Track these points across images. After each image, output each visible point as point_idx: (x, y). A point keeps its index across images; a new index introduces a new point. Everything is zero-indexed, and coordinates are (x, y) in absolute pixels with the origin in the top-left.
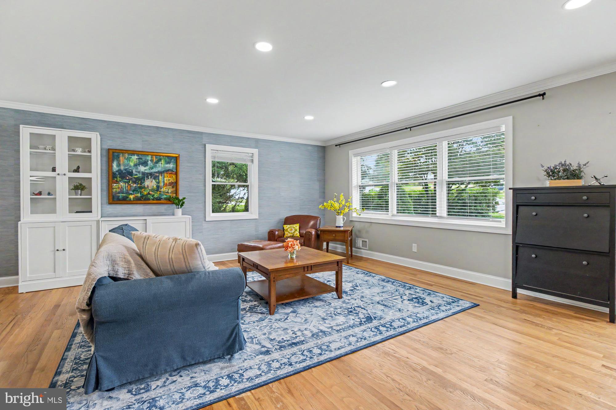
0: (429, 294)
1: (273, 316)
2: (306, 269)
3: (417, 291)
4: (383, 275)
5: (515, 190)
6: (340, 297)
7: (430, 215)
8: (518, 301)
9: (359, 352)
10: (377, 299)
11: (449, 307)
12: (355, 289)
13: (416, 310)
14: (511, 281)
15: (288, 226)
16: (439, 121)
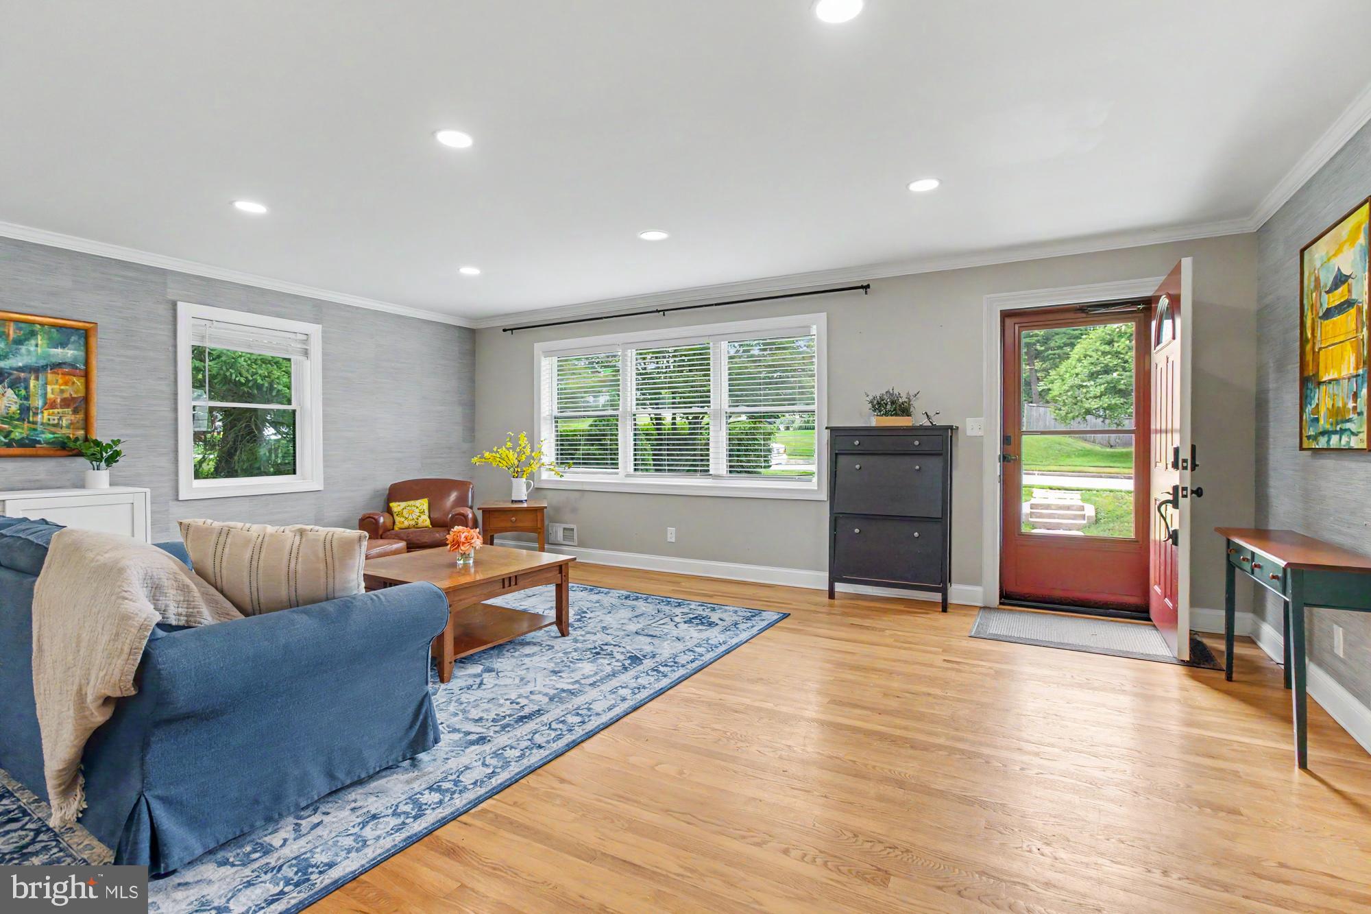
0: (713, 610)
1: (451, 684)
2: (507, 583)
3: (691, 607)
4: (623, 588)
5: (833, 430)
6: (564, 633)
7: (699, 474)
8: (836, 602)
9: (643, 708)
10: (633, 627)
11: (749, 624)
12: (582, 617)
13: (704, 635)
14: (827, 574)
15: (403, 504)
16: (716, 305)
